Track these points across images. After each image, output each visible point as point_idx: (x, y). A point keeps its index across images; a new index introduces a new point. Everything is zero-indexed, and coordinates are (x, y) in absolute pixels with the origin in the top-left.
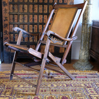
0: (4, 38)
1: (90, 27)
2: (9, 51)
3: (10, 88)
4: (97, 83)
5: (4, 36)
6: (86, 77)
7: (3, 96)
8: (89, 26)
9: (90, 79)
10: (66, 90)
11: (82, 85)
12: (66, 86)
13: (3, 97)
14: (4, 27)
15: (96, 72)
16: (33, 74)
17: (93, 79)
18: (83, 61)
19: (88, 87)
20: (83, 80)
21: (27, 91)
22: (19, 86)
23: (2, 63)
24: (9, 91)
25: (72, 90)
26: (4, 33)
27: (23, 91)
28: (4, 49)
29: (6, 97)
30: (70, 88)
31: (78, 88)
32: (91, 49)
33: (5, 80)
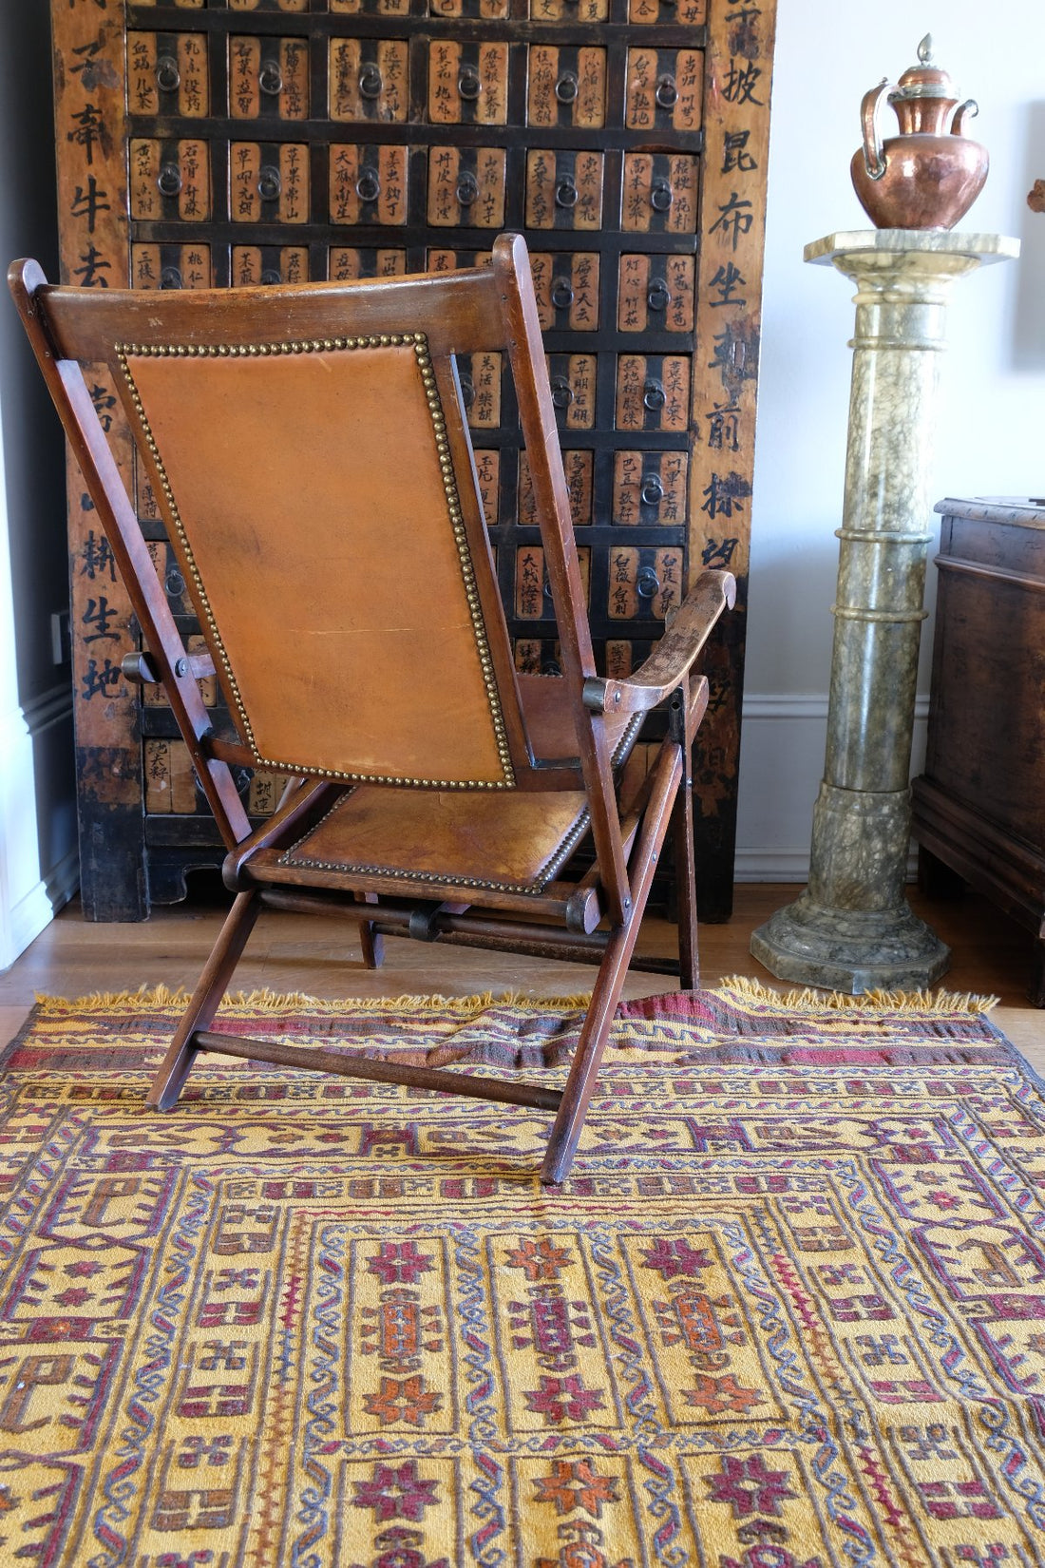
0: (79, 671)
1: (917, 571)
2: (132, 798)
3: (143, 1162)
4: (994, 1115)
5: (78, 649)
6: (886, 1057)
7: (77, 1230)
8: (904, 557)
9: (920, 1077)
10: (684, 1186)
11: (850, 1132)
12: (684, 1140)
13: (79, 1243)
14: (78, 563)
15: (988, 1005)
16: (365, 1028)
17: (949, 1072)
18: (852, 896)
19: (903, 1154)
20: (855, 1087)
21: (306, 1191)
22: (228, 1140)
23: (62, 911)
24: (131, 1188)
25: (748, 1185)
26: (79, 628)
27: (275, 1190)
28: (87, 783)
29: (110, 1242)
30: (730, 1163)
31: (803, 1164)
32: (928, 778)
33: (96, 1078)
